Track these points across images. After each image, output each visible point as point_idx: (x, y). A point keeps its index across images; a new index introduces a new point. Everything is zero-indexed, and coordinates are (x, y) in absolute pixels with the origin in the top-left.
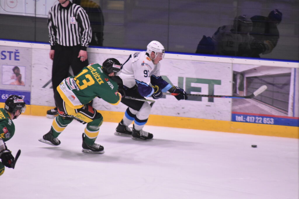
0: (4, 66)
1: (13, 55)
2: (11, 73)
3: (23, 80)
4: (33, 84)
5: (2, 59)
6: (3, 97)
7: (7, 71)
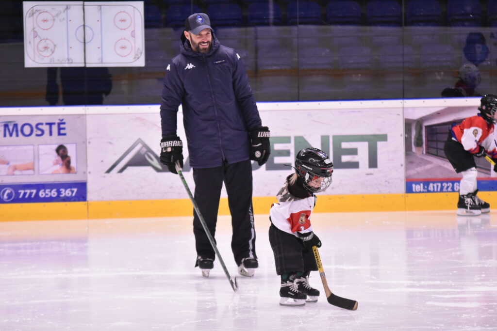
0: (41, 147)
1: (55, 128)
2: (54, 156)
3: (73, 164)
4: (89, 169)
5: (37, 135)
6: (42, 194)
7: (46, 154)
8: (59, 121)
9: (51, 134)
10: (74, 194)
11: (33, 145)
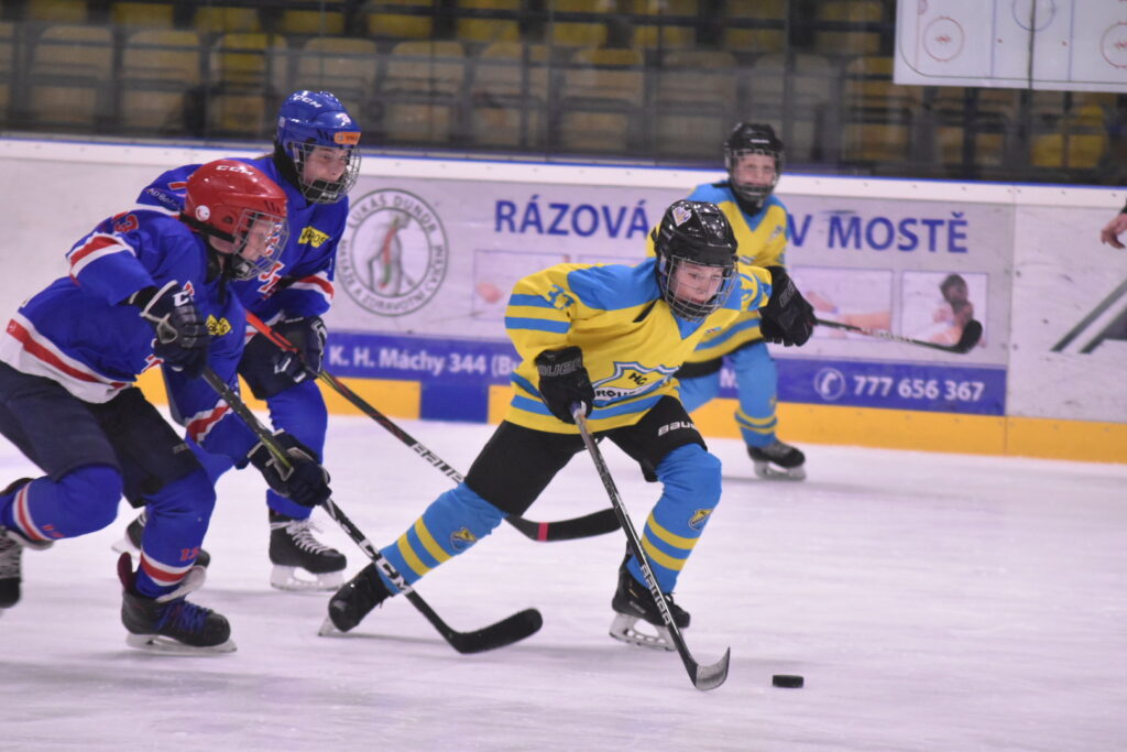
0: (908, 276)
1: (942, 234)
2: (936, 302)
4: (1015, 338)
5: (902, 248)
6: (904, 389)
7: (919, 293)
8: (953, 218)
9: (932, 246)
10: (976, 397)
11: (892, 271)
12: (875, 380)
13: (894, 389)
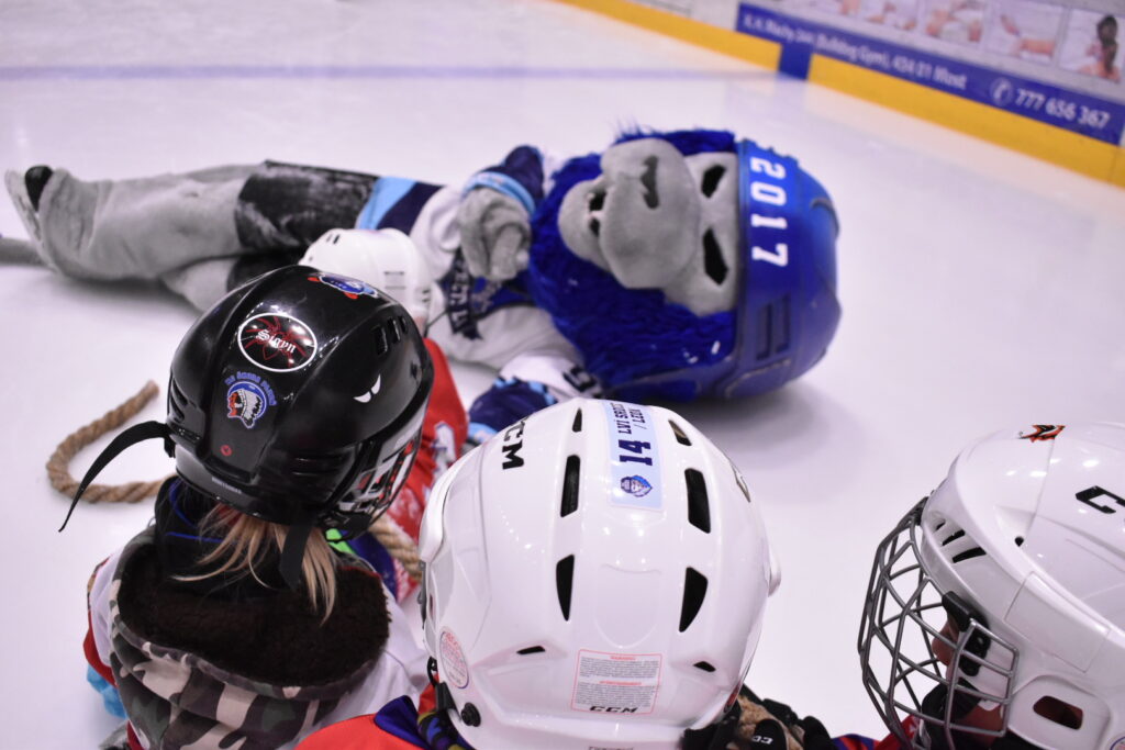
2: (1090, 37)
6: (1051, 108)
7: (1079, 28)
10: (1102, 124)
11: (1064, 6)
12: (1032, 95)
13: (1043, 107)
